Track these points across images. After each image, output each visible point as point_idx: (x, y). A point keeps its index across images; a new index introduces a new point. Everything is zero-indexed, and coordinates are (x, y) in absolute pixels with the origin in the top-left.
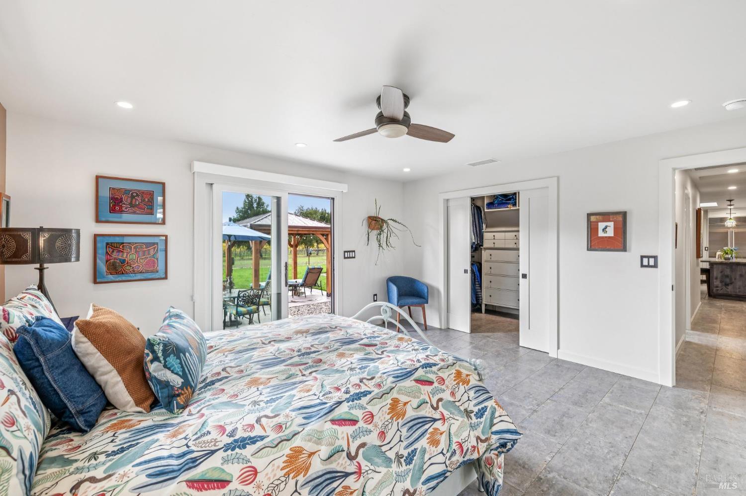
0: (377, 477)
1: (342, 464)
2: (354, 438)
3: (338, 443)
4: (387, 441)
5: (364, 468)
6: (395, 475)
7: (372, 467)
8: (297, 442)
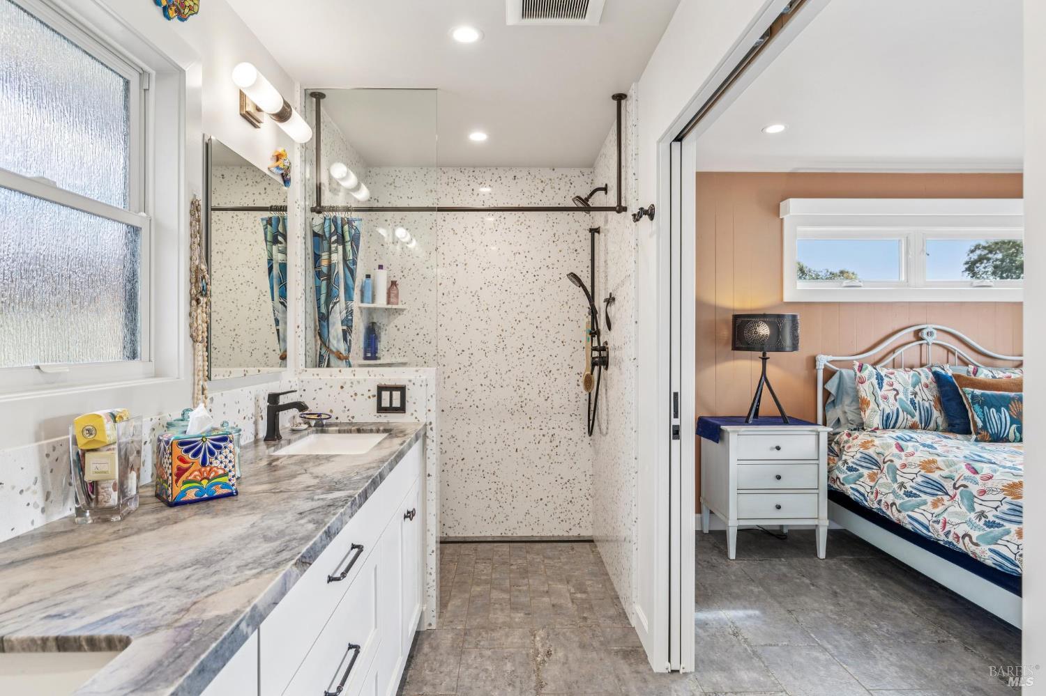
0: (957, 509)
1: (948, 486)
2: (965, 479)
3: (954, 474)
4: (982, 498)
5: (956, 499)
6: (968, 519)
7: (959, 502)
8: (939, 459)
